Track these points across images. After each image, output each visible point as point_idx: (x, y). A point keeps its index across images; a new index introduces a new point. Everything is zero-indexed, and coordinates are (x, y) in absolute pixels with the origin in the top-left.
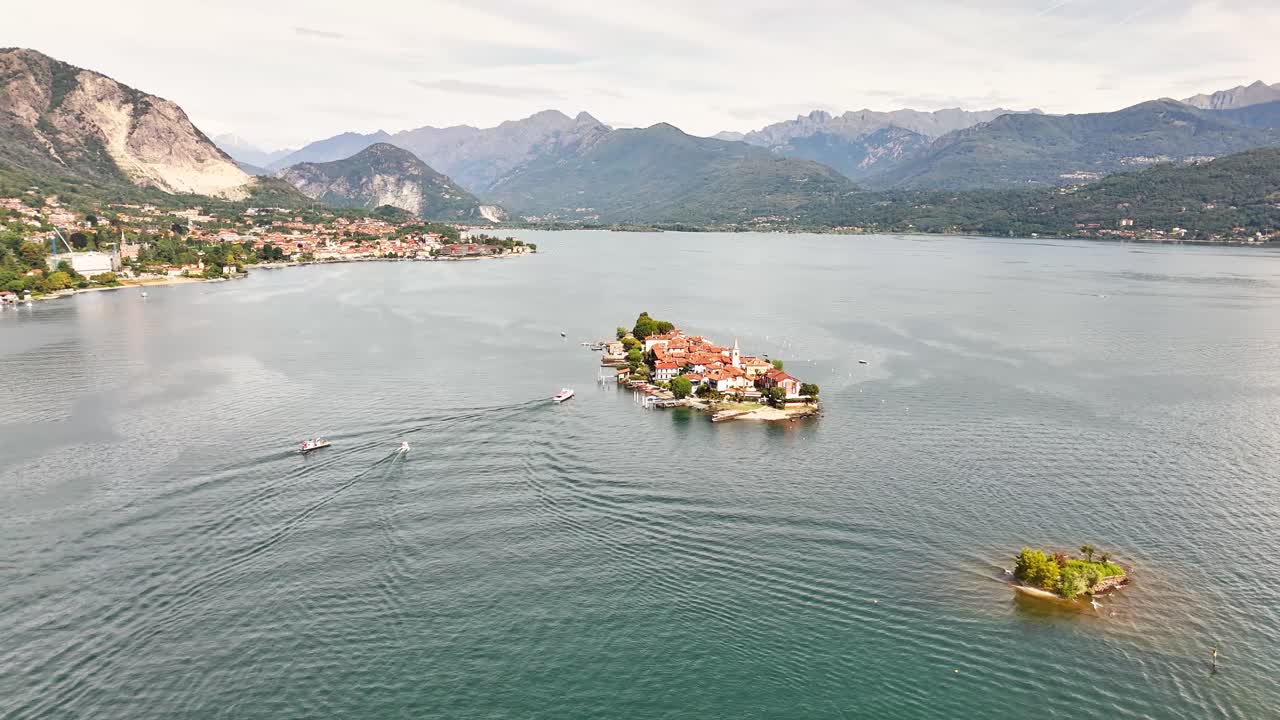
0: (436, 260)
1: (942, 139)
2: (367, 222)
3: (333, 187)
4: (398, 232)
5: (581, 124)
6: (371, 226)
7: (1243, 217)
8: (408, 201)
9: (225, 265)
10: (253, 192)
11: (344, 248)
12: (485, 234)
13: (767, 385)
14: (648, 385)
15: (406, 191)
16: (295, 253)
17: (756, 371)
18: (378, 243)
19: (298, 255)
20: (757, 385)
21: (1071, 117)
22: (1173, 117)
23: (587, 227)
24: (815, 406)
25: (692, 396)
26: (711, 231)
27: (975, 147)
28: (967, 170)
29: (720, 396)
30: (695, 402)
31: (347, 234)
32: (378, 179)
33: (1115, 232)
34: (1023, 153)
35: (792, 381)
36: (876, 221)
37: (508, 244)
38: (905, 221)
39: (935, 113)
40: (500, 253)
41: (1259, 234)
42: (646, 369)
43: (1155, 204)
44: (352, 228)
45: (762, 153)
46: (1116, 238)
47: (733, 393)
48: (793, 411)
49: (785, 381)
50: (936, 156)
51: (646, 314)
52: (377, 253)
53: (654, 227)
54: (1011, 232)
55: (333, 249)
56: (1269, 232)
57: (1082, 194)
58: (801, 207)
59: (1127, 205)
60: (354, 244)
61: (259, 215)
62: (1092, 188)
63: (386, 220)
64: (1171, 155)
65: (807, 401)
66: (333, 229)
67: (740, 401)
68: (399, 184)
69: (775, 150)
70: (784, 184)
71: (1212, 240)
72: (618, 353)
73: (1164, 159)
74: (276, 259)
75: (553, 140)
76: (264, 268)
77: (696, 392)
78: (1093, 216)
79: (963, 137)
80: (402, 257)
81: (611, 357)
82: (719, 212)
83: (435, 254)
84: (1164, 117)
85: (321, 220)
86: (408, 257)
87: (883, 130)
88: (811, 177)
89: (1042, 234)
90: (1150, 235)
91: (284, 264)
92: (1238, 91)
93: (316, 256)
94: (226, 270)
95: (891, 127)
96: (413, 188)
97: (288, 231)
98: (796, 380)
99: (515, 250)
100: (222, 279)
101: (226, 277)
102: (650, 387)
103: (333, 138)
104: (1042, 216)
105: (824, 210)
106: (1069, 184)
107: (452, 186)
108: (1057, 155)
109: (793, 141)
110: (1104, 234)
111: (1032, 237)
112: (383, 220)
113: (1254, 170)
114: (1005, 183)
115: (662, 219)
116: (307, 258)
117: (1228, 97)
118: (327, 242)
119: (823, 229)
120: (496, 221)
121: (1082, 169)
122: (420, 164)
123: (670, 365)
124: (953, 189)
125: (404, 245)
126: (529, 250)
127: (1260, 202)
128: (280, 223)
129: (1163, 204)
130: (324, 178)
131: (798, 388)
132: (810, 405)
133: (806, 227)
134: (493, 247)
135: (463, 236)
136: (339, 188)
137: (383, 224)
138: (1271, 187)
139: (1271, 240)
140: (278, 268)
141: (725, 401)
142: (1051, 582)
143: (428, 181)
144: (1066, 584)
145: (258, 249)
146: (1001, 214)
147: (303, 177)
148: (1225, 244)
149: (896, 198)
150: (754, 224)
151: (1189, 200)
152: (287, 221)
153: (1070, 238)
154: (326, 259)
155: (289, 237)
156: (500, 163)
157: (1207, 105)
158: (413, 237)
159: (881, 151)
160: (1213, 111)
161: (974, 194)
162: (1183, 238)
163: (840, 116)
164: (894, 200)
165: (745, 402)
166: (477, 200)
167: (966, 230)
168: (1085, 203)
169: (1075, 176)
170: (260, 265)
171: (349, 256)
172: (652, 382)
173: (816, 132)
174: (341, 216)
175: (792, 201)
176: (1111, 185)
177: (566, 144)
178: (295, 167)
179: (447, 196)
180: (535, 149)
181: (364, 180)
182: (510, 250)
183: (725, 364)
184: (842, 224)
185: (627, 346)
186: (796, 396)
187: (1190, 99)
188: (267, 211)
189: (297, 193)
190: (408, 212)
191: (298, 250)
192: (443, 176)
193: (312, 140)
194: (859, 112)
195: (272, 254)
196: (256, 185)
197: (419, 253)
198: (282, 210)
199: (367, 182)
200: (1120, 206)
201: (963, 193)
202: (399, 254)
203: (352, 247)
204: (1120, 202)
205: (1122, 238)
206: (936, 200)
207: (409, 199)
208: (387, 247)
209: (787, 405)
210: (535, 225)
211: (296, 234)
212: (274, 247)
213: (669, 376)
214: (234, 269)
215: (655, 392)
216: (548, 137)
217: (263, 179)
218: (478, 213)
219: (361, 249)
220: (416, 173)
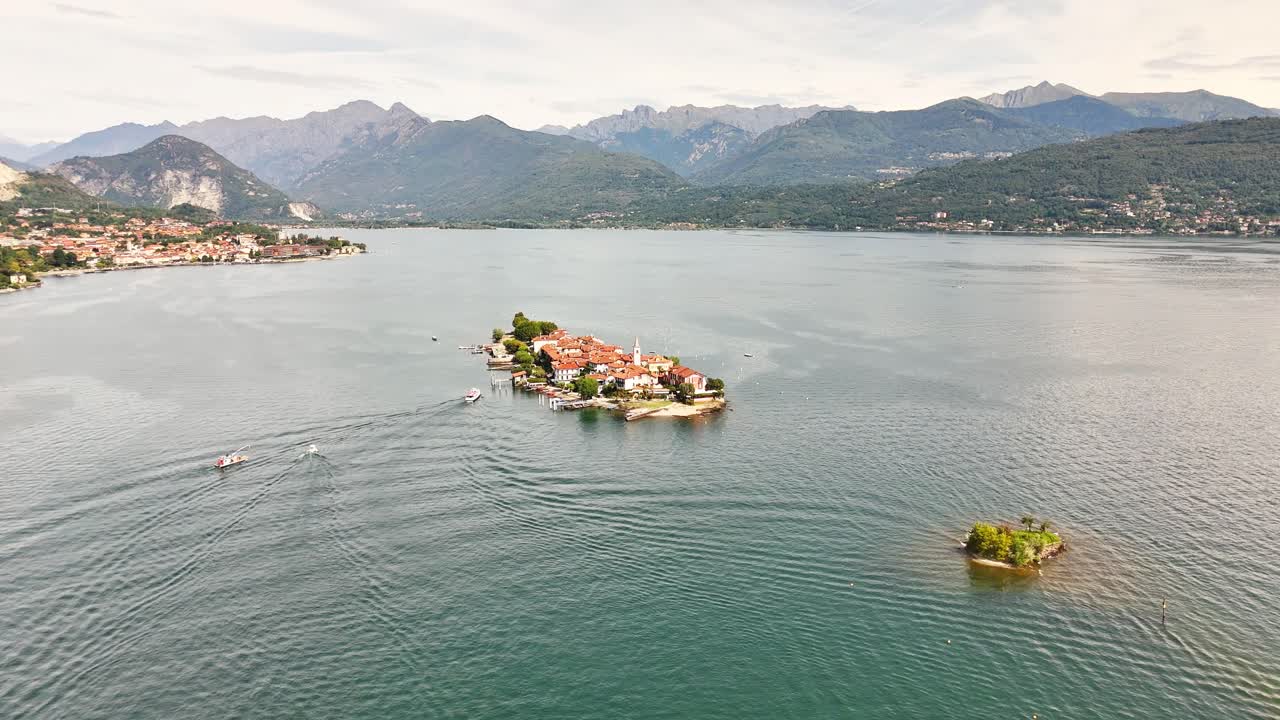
0: (257, 262)
1: (766, 135)
2: (166, 222)
3: (116, 184)
4: (204, 233)
5: (396, 116)
6: (171, 227)
7: (1041, 208)
8: (207, 199)
9: (13, 273)
10: (23, 190)
11: (149, 252)
12: (304, 234)
13: (673, 382)
14: (548, 387)
15: (203, 188)
16: (92, 259)
17: (659, 368)
18: (188, 246)
19: (96, 261)
20: (662, 381)
21: (882, 114)
22: (973, 114)
23: (412, 225)
24: (722, 400)
25: (599, 397)
26: (545, 228)
27: (796, 143)
28: (791, 165)
29: (628, 394)
30: (602, 401)
31: (147, 236)
32: (169, 175)
33: (930, 225)
34: (842, 149)
35: (697, 376)
36: (708, 217)
37: (334, 244)
38: (737, 217)
39: (756, 109)
40: (328, 254)
41: (1056, 224)
42: (541, 371)
43: (964, 197)
44: (151, 229)
45: (590, 147)
46: (932, 230)
47: (641, 391)
48: (702, 407)
49: (691, 377)
50: (762, 151)
51: (521, 315)
52: (189, 257)
53: (485, 223)
54: (837, 226)
55: (135, 253)
56: (1065, 223)
57: (899, 188)
58: (634, 203)
59: (940, 198)
60: (161, 247)
61: (35, 217)
62: (908, 182)
63: (188, 221)
64: (973, 152)
65: (714, 395)
66: (128, 230)
67: (649, 398)
68: (195, 180)
69: (603, 145)
70: (615, 180)
71: (1016, 231)
72: (502, 355)
73: (968, 154)
74: (69, 265)
75: (366, 132)
76: (56, 276)
77: (602, 392)
78: (910, 208)
79: (784, 133)
80: (217, 260)
81: (495, 360)
82: (552, 208)
83: (256, 256)
84: (965, 115)
85: (111, 221)
86: (226, 261)
87: (708, 126)
88: (642, 172)
89: (866, 227)
90: (962, 226)
91: (80, 272)
92: (1027, 92)
93: (117, 261)
94: (14, 279)
95: (715, 123)
96: (211, 185)
97: (77, 234)
98: (703, 376)
99: (344, 250)
100: (12, 290)
101: (16, 287)
102: (551, 389)
103: (109, 129)
104: (865, 210)
105: (656, 206)
106: (886, 178)
107: (257, 182)
108: (873, 151)
109: (620, 136)
110: (921, 226)
111: (855, 230)
112: (185, 221)
113: (1048, 165)
114: (827, 178)
115: (492, 216)
116: (107, 264)
117: (1019, 98)
118: (130, 245)
119: (657, 225)
120: (310, 219)
121: (895, 163)
122: (218, 158)
123: (569, 366)
124: (778, 184)
125: (217, 247)
126: (358, 250)
127: (1054, 195)
128: (61, 225)
129: (972, 197)
130: (104, 174)
131: (705, 383)
132: (717, 399)
133: (640, 223)
134: (320, 248)
135: (282, 236)
136: (124, 186)
137: (185, 224)
138: (1064, 180)
139: (1066, 229)
140: (73, 276)
141: (633, 400)
142: (1003, 553)
143: (229, 177)
144: (1018, 554)
145: (47, 255)
146: (825, 208)
147: (78, 172)
148: (1028, 234)
149: (726, 193)
150: (588, 220)
151: (994, 193)
152: (71, 223)
153: (891, 230)
154: (130, 265)
155: (79, 241)
156: (308, 158)
157: (1000, 104)
158: (224, 239)
159: (706, 147)
160: (1004, 110)
161: (799, 189)
162: (991, 229)
163: (665, 111)
164: (724, 196)
165: (655, 400)
166: (286, 197)
167: (794, 225)
168: (903, 196)
169: (890, 171)
170: (51, 272)
171: (156, 261)
172: (553, 384)
173: (642, 127)
174: (134, 216)
175: (625, 197)
176: (925, 179)
177: (381, 135)
178: (67, 163)
179: (251, 193)
180: (346, 140)
181: (153, 176)
182: (338, 251)
183: (626, 362)
184: (676, 220)
185: (511, 349)
186: (703, 391)
187: (986, 98)
188: (44, 212)
189: (76, 190)
190: (210, 211)
191: (94, 255)
192: (245, 171)
193: (84, 132)
194: (683, 107)
195: (63, 260)
196: (27, 183)
197: (238, 255)
198: (61, 210)
199: (156, 178)
200: (934, 199)
201: (790, 188)
202: (214, 257)
203: (158, 251)
204: (934, 196)
205: (939, 230)
206: (766, 195)
207: (208, 196)
208: (200, 250)
209: (696, 400)
210: (353, 223)
211: (85, 238)
212: (66, 252)
213: (570, 378)
214: (24, 277)
215: (557, 394)
216: (360, 129)
217: (35, 175)
218: (287, 211)
219: (169, 252)
220: (214, 168)
